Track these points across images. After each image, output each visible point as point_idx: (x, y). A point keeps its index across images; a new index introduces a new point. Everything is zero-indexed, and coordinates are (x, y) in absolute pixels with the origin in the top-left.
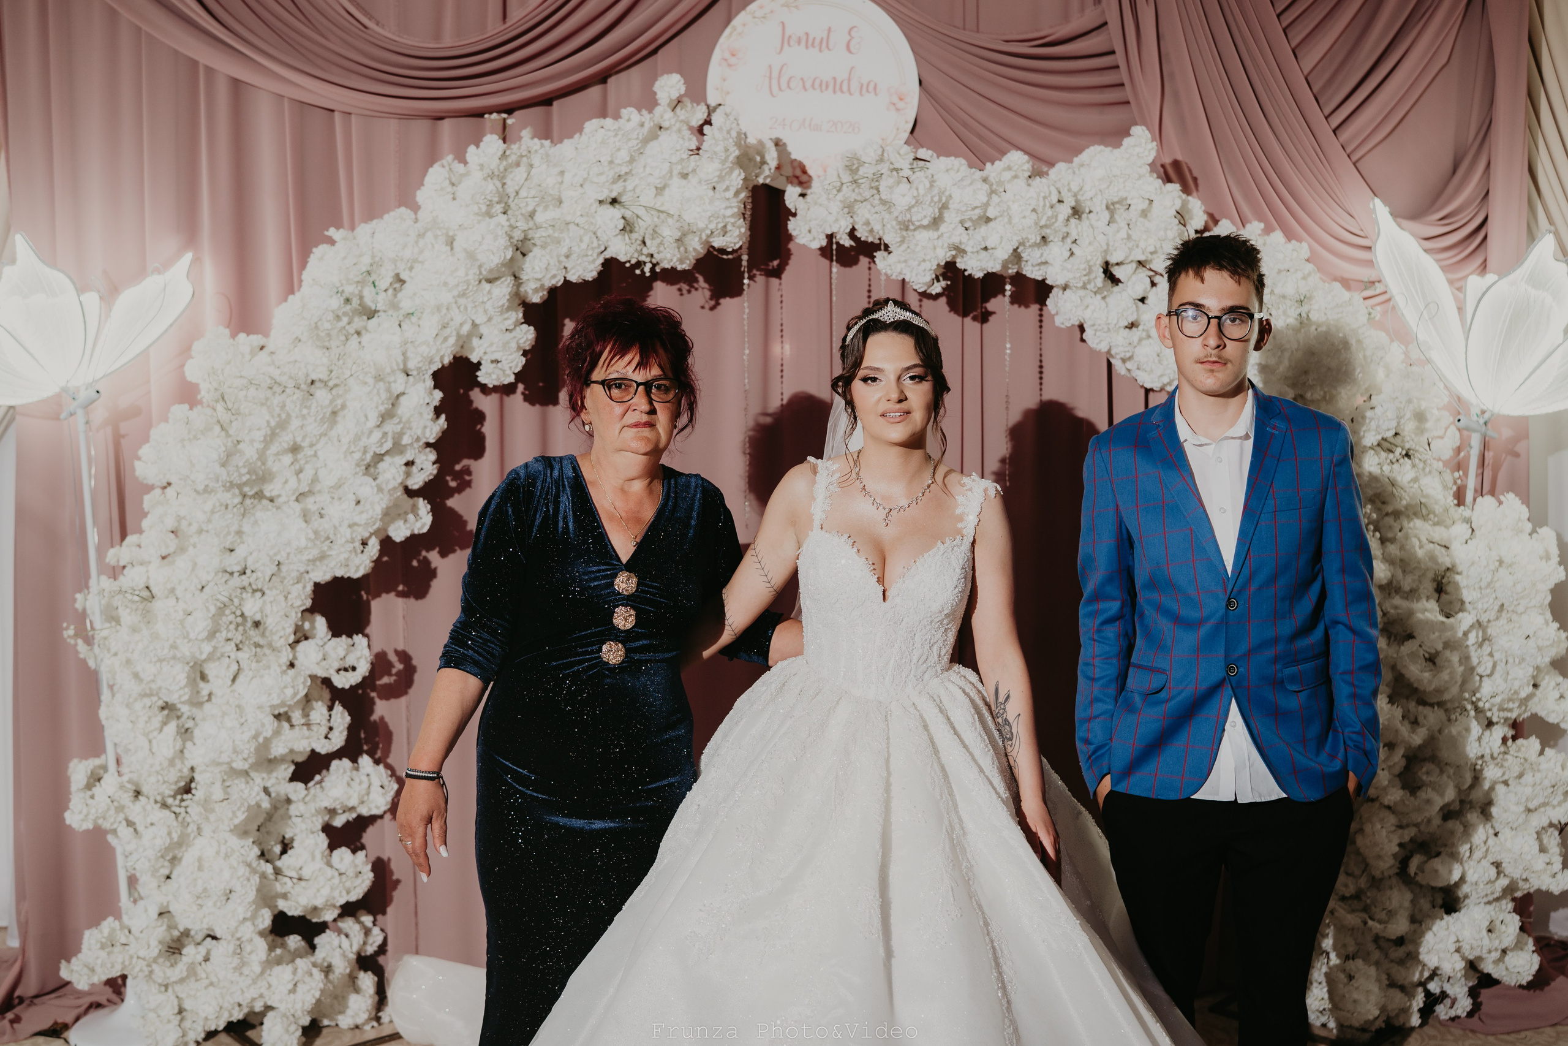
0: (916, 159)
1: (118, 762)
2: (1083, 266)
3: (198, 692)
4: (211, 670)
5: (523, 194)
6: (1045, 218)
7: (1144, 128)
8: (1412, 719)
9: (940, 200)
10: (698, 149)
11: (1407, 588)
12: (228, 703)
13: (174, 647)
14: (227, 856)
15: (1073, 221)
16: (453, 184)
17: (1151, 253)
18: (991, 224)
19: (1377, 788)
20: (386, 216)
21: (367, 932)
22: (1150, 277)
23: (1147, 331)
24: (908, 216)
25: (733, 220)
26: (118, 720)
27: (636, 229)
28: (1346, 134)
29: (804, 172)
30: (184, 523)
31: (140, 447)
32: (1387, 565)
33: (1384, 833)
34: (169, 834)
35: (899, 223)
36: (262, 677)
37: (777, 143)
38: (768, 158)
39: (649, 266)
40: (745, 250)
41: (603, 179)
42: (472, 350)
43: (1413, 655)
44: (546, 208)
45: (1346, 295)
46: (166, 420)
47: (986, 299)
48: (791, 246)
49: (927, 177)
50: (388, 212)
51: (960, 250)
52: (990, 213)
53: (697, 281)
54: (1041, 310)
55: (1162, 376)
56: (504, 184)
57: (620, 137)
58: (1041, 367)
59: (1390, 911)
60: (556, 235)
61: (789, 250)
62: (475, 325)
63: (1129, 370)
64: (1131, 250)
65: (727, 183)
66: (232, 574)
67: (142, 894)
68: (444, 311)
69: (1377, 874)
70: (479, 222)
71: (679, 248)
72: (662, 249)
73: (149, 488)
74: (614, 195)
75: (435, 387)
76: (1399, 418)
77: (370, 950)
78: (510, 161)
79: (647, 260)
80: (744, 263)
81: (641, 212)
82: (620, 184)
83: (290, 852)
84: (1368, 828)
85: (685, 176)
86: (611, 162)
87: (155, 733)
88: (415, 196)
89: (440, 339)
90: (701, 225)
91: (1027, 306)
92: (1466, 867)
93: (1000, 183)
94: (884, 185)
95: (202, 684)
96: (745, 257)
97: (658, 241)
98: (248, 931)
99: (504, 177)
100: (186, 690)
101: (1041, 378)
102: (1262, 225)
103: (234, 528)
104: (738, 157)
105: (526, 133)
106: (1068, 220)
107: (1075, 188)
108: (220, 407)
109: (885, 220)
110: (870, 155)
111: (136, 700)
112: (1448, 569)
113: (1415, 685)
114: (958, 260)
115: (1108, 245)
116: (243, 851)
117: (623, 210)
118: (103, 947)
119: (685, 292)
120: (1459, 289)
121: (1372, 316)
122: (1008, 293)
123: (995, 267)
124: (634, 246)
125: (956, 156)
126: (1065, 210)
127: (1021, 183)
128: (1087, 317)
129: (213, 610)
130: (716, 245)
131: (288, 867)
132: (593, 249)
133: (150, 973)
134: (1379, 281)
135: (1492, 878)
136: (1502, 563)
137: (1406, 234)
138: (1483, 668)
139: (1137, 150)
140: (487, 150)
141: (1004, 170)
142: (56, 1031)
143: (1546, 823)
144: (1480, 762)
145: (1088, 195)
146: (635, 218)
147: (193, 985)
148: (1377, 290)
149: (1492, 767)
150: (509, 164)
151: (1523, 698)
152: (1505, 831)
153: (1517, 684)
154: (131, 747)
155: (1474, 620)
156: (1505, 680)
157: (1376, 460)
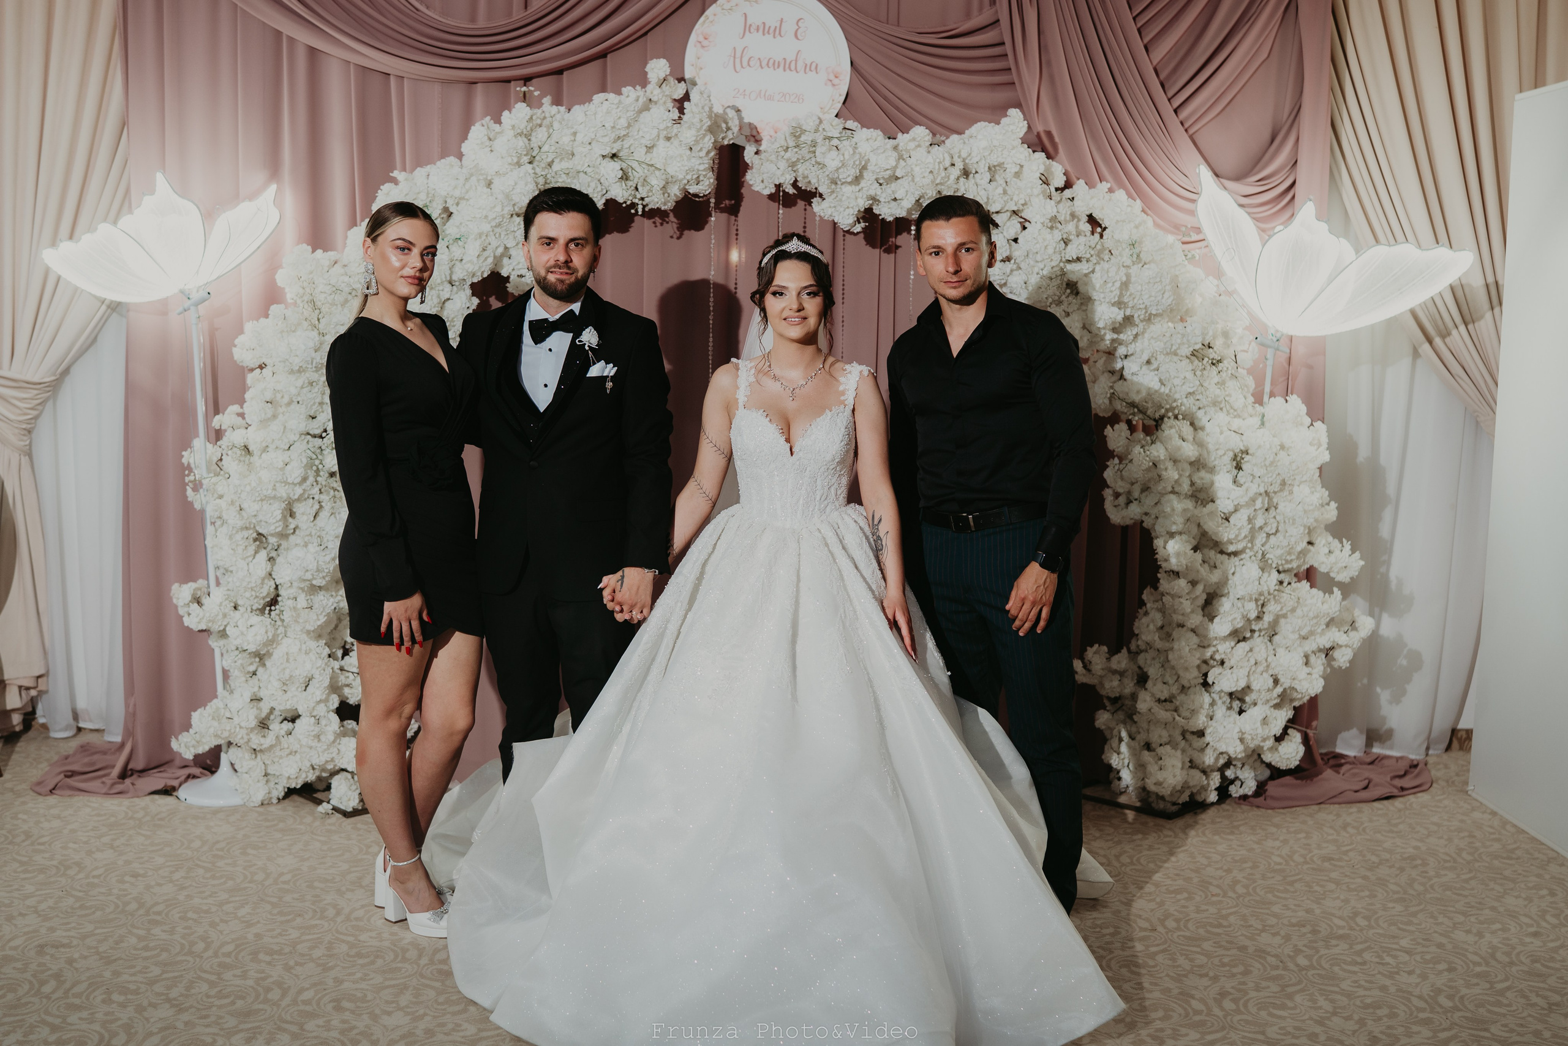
0: (845, 128)
1: (218, 584)
3: (287, 526)
4: (299, 508)
5: (545, 148)
6: (939, 178)
7: (1018, 110)
9: (860, 163)
10: (680, 117)
11: (1211, 465)
12: (310, 535)
13: (274, 489)
14: (307, 653)
15: (962, 180)
16: (490, 140)
17: (1023, 205)
18: (899, 181)
19: (1183, 615)
20: (438, 163)
22: (1021, 223)
23: (1018, 264)
24: (836, 175)
25: (704, 173)
26: (221, 548)
27: (631, 178)
28: (1184, 114)
29: (758, 133)
30: (279, 396)
31: (237, 337)
32: (1196, 446)
33: (1187, 649)
34: (266, 632)
35: (830, 178)
36: (339, 513)
37: (737, 110)
38: (731, 125)
39: (640, 206)
40: (713, 195)
41: (606, 139)
42: (502, 267)
43: (1212, 514)
44: (561, 160)
45: (1171, 238)
46: (267, 316)
47: (897, 236)
48: (743, 191)
49: (851, 146)
50: (439, 160)
51: (874, 199)
52: (899, 174)
56: (529, 140)
57: (620, 109)
59: (1193, 710)
61: (742, 194)
62: (506, 248)
64: (1006, 202)
66: (314, 436)
67: (232, 687)
68: (484, 237)
69: (1187, 685)
70: (511, 171)
71: (664, 194)
72: (650, 194)
73: (242, 371)
74: (614, 151)
75: (473, 294)
76: (1205, 334)
78: (534, 123)
79: (640, 202)
80: (712, 205)
81: (635, 165)
82: (619, 143)
83: (351, 654)
84: (1176, 647)
85: (668, 139)
86: (613, 127)
87: (251, 559)
88: (460, 147)
89: (482, 259)
90: (681, 176)
92: (1252, 678)
93: (908, 151)
94: (819, 150)
95: (290, 520)
96: (713, 200)
97: (648, 188)
98: (321, 710)
99: (531, 135)
100: (281, 523)
103: (318, 400)
104: (709, 126)
105: (547, 100)
106: (958, 179)
107: (964, 155)
108: (306, 306)
109: (820, 177)
110: (809, 125)
111: (237, 532)
112: (1242, 452)
113: (1213, 538)
114: (874, 207)
115: (988, 198)
116: (317, 651)
117: (620, 162)
118: (213, 719)
120: (1268, 235)
121: (1189, 256)
123: (903, 214)
124: (629, 192)
125: (876, 128)
126: (956, 172)
127: (922, 151)
129: (305, 461)
130: (691, 191)
131: (350, 665)
132: (598, 192)
133: (249, 741)
134: (1198, 230)
135: (1271, 687)
136: (1282, 447)
137: (1225, 194)
138: (1269, 527)
139: (1012, 127)
140: (518, 114)
141: (910, 140)
142: (168, 791)
143: (1314, 647)
144: (1262, 598)
145: (975, 160)
146: (630, 170)
147: (278, 753)
148: (1194, 237)
149: (1273, 602)
150: (534, 126)
151: (1300, 552)
152: (1281, 652)
153: (1293, 540)
154: (231, 569)
155: (1262, 490)
156: (1285, 537)
157: (1190, 367)
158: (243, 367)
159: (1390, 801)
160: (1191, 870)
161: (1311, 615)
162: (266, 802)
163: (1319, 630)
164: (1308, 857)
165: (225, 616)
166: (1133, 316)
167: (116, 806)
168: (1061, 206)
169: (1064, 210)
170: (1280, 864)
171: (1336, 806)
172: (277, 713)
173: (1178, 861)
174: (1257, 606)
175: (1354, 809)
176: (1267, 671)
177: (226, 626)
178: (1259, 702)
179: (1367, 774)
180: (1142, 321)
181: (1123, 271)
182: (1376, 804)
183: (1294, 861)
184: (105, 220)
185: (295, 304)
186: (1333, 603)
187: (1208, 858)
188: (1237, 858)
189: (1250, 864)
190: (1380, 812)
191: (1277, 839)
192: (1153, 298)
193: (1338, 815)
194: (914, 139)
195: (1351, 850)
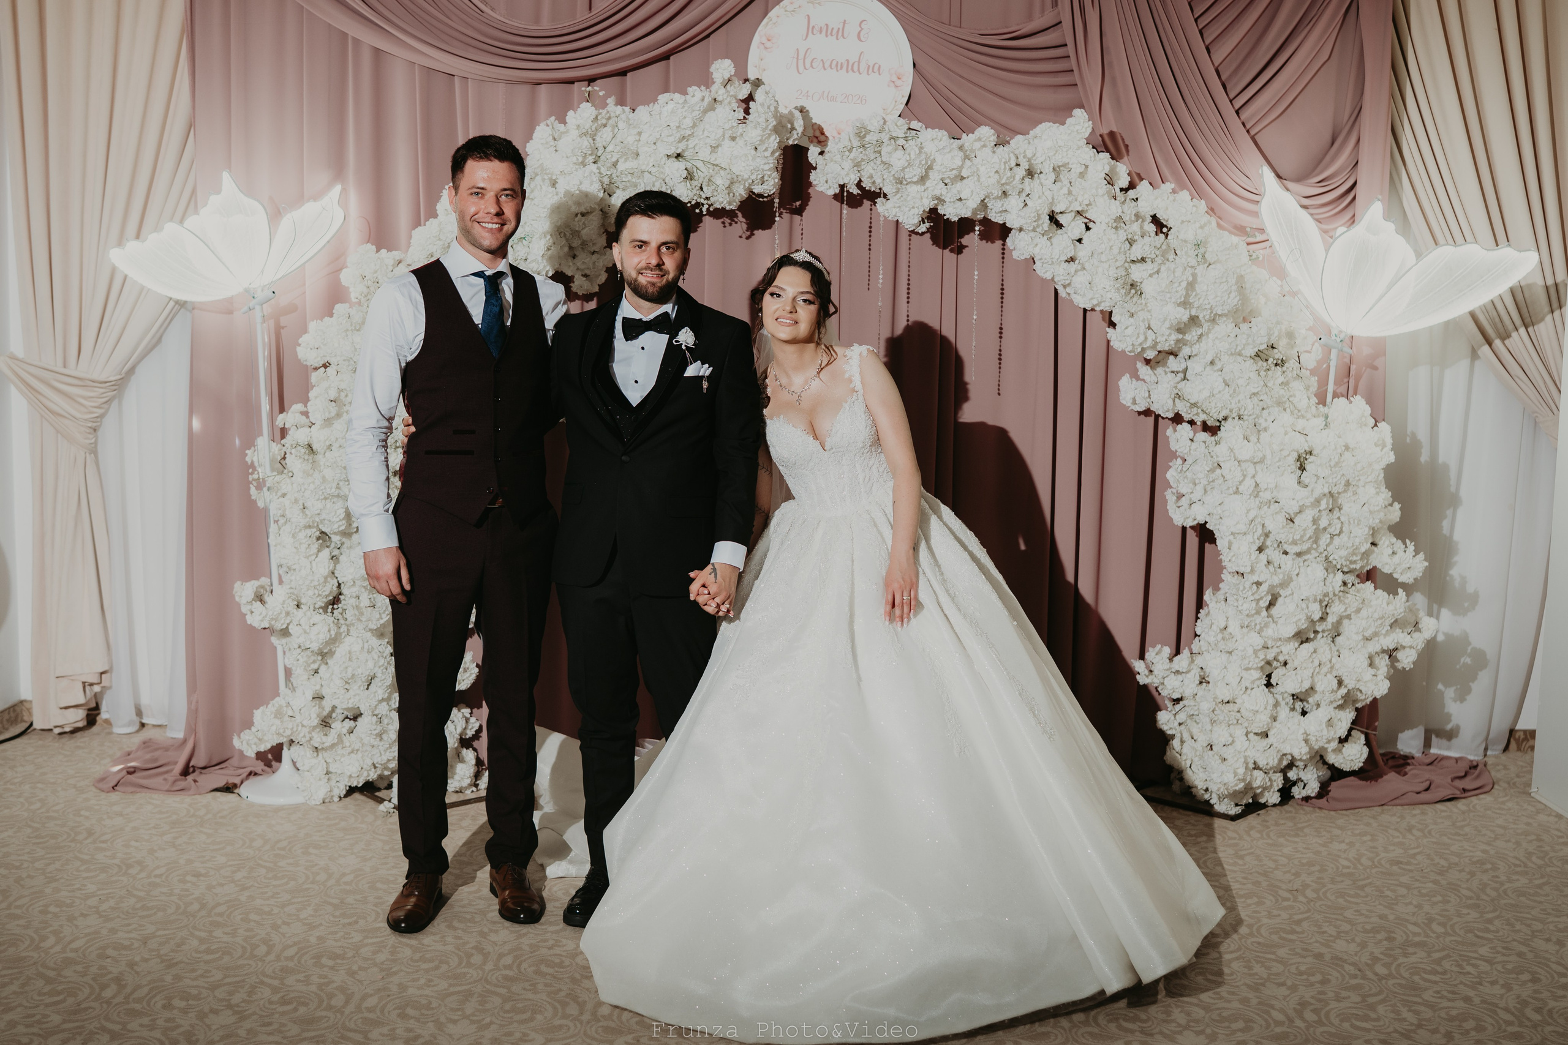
0: (909, 129)
1: (281, 582)
2: (1033, 215)
5: (610, 148)
6: (1005, 178)
7: (1083, 110)
8: (1276, 565)
9: (926, 163)
10: (745, 118)
11: (1275, 465)
13: (338, 488)
14: (369, 652)
15: (1027, 180)
16: (555, 139)
17: (1087, 205)
18: (965, 181)
21: (467, 720)
23: (1083, 264)
24: (902, 174)
25: (769, 173)
26: (284, 547)
27: (696, 178)
28: (1244, 115)
29: (823, 133)
30: (343, 394)
31: (301, 337)
33: (1251, 650)
34: (329, 631)
35: (895, 178)
37: (802, 110)
38: (796, 125)
39: (706, 206)
40: (777, 195)
41: (671, 139)
42: (568, 266)
44: (626, 160)
45: (1235, 239)
46: (331, 315)
47: (961, 236)
48: (810, 191)
49: (916, 145)
51: (940, 200)
52: (964, 173)
53: (737, 216)
54: (1004, 245)
55: (1092, 299)
56: (594, 140)
57: (686, 108)
58: (1002, 289)
60: (634, 180)
61: (809, 194)
62: (571, 248)
63: (1069, 294)
64: (1070, 203)
65: (766, 145)
67: (295, 685)
68: (548, 237)
70: (576, 170)
71: (729, 194)
73: (305, 371)
74: (679, 151)
76: (1269, 335)
77: (470, 733)
78: (600, 123)
79: (705, 202)
80: (776, 205)
81: (700, 165)
82: (684, 143)
85: (733, 139)
86: (678, 127)
87: (313, 557)
89: (546, 258)
90: (746, 176)
91: (993, 242)
92: (1316, 680)
93: (972, 151)
94: (885, 150)
96: (777, 201)
97: (713, 187)
98: (383, 708)
99: (595, 135)
100: (344, 522)
101: (1002, 298)
102: (1173, 186)
104: (775, 126)
105: (611, 101)
106: (1023, 179)
107: (1029, 155)
109: (885, 177)
110: (874, 125)
111: (301, 530)
112: (1307, 452)
114: (939, 208)
115: (1053, 198)
116: (380, 649)
117: (685, 162)
118: (276, 717)
119: (727, 224)
120: (1331, 237)
121: (1254, 257)
122: (977, 233)
123: (967, 213)
124: (694, 191)
125: (940, 128)
126: (1021, 172)
127: (988, 150)
128: (1036, 252)
130: (756, 191)
133: (311, 739)
134: (1262, 231)
135: (1335, 688)
136: (1347, 448)
137: (1288, 194)
138: (1333, 528)
139: (1077, 127)
140: (583, 114)
141: (976, 141)
142: (229, 789)
143: (1378, 648)
144: (1327, 599)
145: (1039, 160)
146: (695, 169)
147: (340, 751)
148: (1259, 238)
149: (1337, 602)
150: (599, 124)
151: (1364, 553)
152: (1345, 653)
153: (1357, 541)
154: (294, 567)
155: (1326, 491)
156: (1349, 537)
157: (1255, 367)
158: (307, 366)
159: (1453, 803)
160: (1259, 873)
161: (1376, 616)
162: (327, 801)
163: (1384, 632)
164: (1376, 860)
165: (288, 614)
166: (1198, 317)
167: (179, 804)
168: (1126, 207)
169: (1129, 210)
170: (1348, 867)
171: (1399, 807)
172: (338, 711)
173: (1245, 864)
174: (1321, 607)
175: (1417, 810)
176: (1331, 672)
177: (288, 624)
178: (1323, 704)
179: (1427, 776)
180: (1207, 321)
181: (1189, 271)
182: (1439, 806)
183: (1361, 864)
184: (171, 220)
185: (359, 303)
186: (1398, 604)
187: (1275, 861)
188: (1304, 861)
189: (1317, 868)
190: (1443, 814)
191: (1343, 842)
192: (1218, 299)
193: (1402, 817)
194: (979, 139)
195: (1419, 853)
